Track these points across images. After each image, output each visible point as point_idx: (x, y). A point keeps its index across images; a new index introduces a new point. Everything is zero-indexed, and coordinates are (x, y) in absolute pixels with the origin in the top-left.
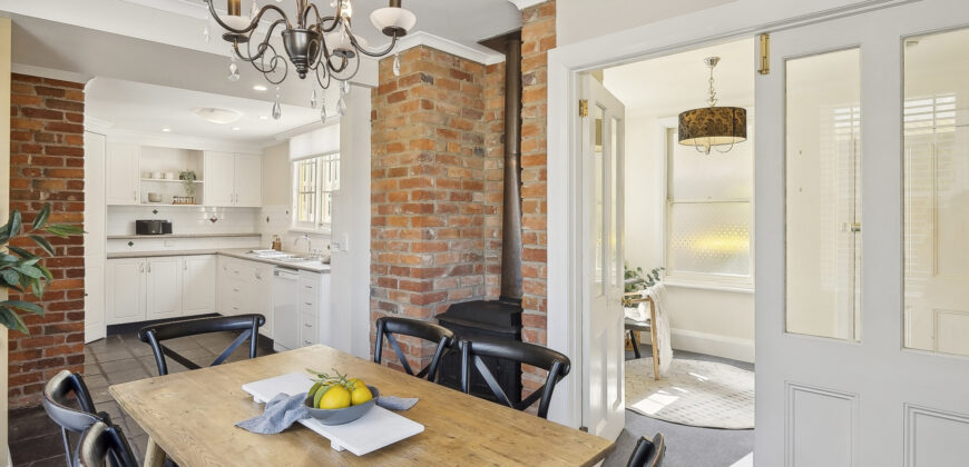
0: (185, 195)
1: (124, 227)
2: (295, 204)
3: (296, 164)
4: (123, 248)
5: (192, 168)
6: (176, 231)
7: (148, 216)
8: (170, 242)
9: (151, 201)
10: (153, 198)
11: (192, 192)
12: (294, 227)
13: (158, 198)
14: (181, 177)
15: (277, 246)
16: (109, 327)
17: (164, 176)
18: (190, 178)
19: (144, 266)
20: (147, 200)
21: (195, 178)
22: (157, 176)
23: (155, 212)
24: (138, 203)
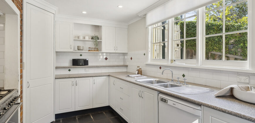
0: (94, 47)
1: (67, 62)
2: (150, 50)
3: (150, 28)
4: (66, 72)
5: (97, 34)
6: (90, 64)
7: (77, 57)
8: (87, 69)
9: (78, 50)
10: (79, 48)
11: (97, 45)
12: (149, 62)
13: (82, 48)
14: (92, 38)
15: (140, 72)
16: (56, 115)
17: (84, 38)
18: (96, 39)
19: (74, 82)
20: (77, 49)
21: (98, 39)
22: (81, 38)
23: (81, 55)
24: (72, 50)
